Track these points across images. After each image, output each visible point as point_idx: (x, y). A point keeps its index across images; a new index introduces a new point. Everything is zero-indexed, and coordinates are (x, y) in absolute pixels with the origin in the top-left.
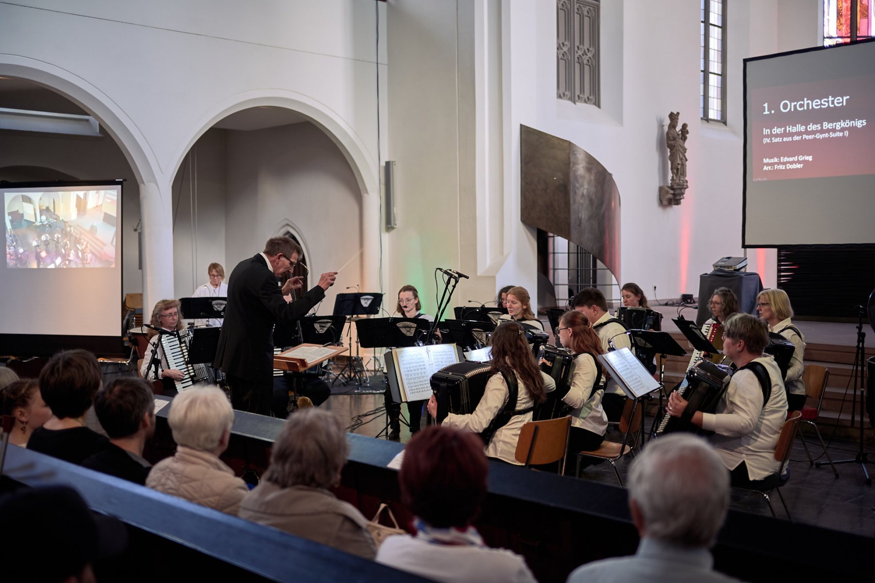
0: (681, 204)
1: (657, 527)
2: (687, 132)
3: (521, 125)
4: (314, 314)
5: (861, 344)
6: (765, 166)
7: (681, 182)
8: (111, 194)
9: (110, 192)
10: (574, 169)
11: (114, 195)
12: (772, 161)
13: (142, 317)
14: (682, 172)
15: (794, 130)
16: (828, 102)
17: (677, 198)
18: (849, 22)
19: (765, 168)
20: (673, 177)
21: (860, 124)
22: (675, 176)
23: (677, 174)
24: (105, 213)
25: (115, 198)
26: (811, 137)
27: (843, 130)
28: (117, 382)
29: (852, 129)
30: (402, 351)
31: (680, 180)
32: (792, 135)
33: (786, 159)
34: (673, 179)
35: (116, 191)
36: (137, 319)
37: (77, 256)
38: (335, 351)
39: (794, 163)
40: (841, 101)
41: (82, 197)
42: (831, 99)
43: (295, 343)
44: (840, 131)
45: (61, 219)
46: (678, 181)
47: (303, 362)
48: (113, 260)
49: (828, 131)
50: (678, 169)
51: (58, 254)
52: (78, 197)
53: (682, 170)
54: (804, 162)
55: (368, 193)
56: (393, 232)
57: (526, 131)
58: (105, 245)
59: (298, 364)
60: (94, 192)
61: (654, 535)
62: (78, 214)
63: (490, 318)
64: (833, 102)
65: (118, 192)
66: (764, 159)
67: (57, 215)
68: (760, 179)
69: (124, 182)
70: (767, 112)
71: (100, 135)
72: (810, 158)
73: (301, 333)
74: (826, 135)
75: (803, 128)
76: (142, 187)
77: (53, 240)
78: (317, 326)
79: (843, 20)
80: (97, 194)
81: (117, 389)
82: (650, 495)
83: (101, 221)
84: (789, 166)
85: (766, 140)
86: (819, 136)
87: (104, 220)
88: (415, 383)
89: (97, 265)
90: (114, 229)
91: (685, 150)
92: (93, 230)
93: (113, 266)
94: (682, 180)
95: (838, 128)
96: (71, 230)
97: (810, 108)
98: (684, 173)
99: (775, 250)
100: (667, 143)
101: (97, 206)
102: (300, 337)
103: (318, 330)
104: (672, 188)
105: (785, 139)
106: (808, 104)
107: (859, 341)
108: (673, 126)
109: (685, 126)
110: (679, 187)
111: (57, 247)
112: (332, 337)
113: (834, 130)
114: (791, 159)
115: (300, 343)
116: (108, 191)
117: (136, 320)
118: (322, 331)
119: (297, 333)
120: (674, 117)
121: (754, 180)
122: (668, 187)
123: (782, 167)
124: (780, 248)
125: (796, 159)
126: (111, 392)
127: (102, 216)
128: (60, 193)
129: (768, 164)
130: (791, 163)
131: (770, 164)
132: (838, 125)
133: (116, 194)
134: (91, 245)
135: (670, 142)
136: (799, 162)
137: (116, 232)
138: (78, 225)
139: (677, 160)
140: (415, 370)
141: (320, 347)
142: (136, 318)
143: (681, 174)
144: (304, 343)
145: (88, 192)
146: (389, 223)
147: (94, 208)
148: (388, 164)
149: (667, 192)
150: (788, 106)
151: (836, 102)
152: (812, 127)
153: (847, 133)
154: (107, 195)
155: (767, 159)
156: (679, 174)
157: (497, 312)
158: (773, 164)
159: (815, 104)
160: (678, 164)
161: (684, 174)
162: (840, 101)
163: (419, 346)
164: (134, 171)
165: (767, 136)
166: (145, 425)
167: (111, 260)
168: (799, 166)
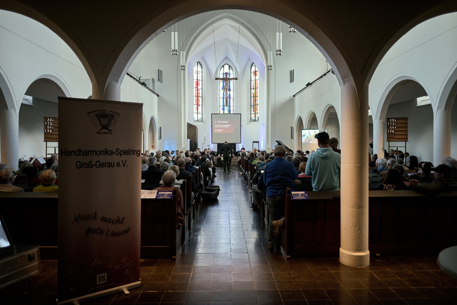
3: (188, 123)
21: (230, 126)
26: (223, 127)
27: (227, 126)
32: (220, 126)
39: (220, 131)
49: (225, 126)
54: (222, 131)
55: (156, 133)
56: (160, 140)
70: (215, 122)
72: (222, 130)
75: (221, 125)
84: (219, 131)
85: (215, 127)
86: (224, 127)
105: (218, 127)
113: (226, 126)
121: (213, 133)
123: (218, 131)
124: (218, 144)
131: (216, 130)
132: (227, 125)
146: (160, 138)
148: (161, 127)
150: (219, 122)
152: (223, 125)
159: (223, 122)
162: (227, 122)
168: (221, 131)
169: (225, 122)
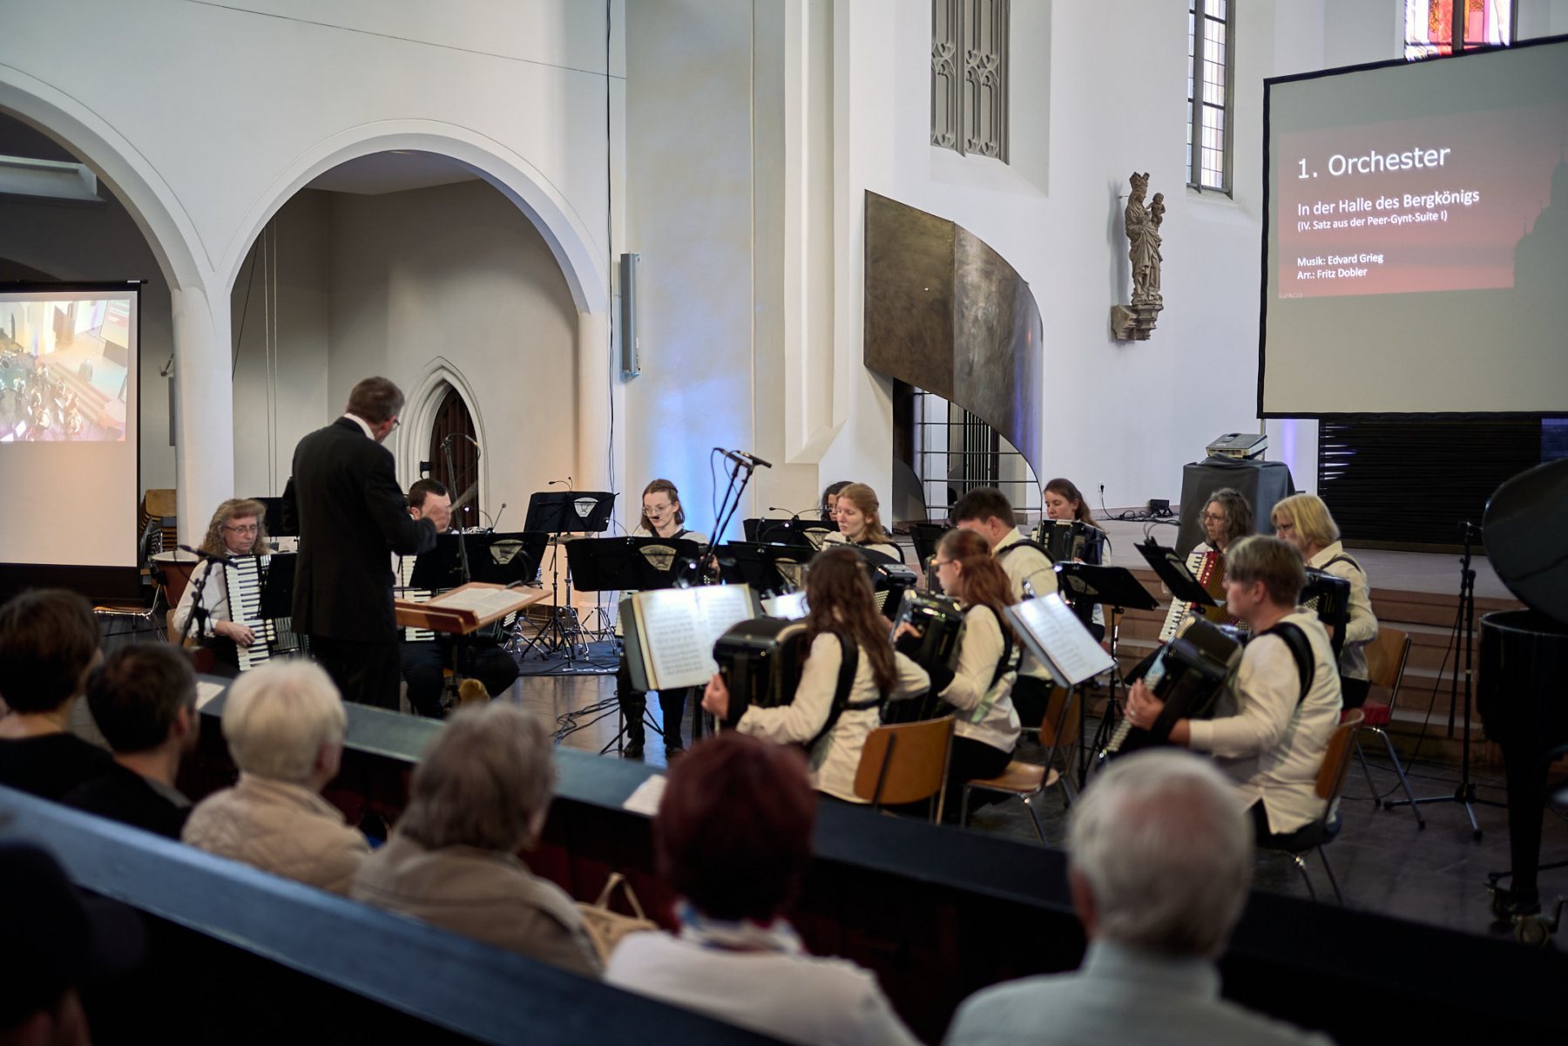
0: (1151, 337)
1: (1120, 920)
2: (1163, 210)
3: (866, 191)
4: (491, 529)
5: (1467, 591)
6: (1300, 273)
7: (1151, 298)
8: (117, 307)
9: (117, 302)
10: (960, 272)
11: (123, 309)
12: (1312, 263)
13: (175, 533)
14: (1152, 281)
15: (1353, 207)
16: (1413, 158)
17: (1143, 327)
18: (1450, 17)
19: (1300, 275)
20: (1135, 289)
21: (1469, 198)
22: (1139, 287)
23: (1143, 285)
24: (108, 341)
25: (127, 314)
26: (1382, 221)
27: (1438, 209)
28: (128, 651)
29: (1454, 209)
30: (649, 599)
31: (1148, 296)
32: (1348, 216)
33: (1337, 260)
34: (1135, 294)
35: (128, 301)
36: (166, 536)
37: (56, 419)
38: (529, 596)
39: (1351, 269)
40: (1436, 156)
41: (65, 311)
42: (1417, 153)
43: (456, 582)
44: (1432, 211)
45: (25, 351)
46: (1144, 297)
47: (469, 616)
48: (124, 430)
49: (1412, 210)
50: (1146, 275)
51: (20, 415)
52: (58, 312)
53: (1152, 276)
54: (1370, 266)
55: (589, 313)
56: (634, 383)
57: (875, 204)
58: (108, 400)
59: (461, 620)
60: (89, 302)
61: (1117, 937)
62: (57, 343)
63: (807, 539)
64: (1421, 160)
65: (131, 304)
66: (1299, 260)
67: (18, 345)
68: (1290, 296)
69: (142, 285)
70: (1304, 176)
71: (99, 199)
72: (1379, 259)
73: (466, 564)
74: (1409, 218)
76: (175, 294)
77: (12, 390)
78: (495, 551)
79: (1440, 14)
80: (94, 308)
81: (128, 663)
82: (1108, 862)
83: (101, 356)
84: (1343, 273)
85: (1303, 226)
86: (1396, 220)
87: (106, 354)
88: (673, 655)
89: (93, 436)
90: (125, 371)
91: (1158, 241)
92: (85, 373)
93: (122, 439)
94: (1152, 296)
95: (1430, 205)
96: (44, 373)
97: (1382, 169)
98: (1155, 282)
99: (1317, 421)
100: (1127, 229)
101: (93, 329)
102: (465, 572)
103: (497, 558)
104: (1134, 309)
105: (1336, 224)
106: (1377, 162)
107: (1463, 587)
108: (1136, 197)
109: (1158, 198)
110: (1147, 307)
111: (18, 402)
112: (522, 571)
113: (1423, 210)
114: (1346, 260)
115: (465, 582)
116: (112, 301)
117: (164, 538)
118: (503, 561)
119: (459, 562)
120: (1138, 182)
121: (1280, 296)
122: (1128, 307)
123: (1330, 274)
124: (1324, 418)
125: (1354, 259)
126: (117, 667)
127: (102, 347)
128: (25, 305)
129: (1305, 269)
130: (1346, 267)
131: (1308, 268)
132: (1431, 200)
133: (128, 306)
134: (82, 401)
135: (1131, 227)
136: (1360, 265)
137: (128, 376)
138: (57, 364)
139: (1144, 258)
140: (673, 632)
141: (501, 589)
142: (164, 533)
143: (1151, 284)
144: (472, 580)
145: (75, 303)
146: (627, 366)
147: (87, 332)
148: (625, 258)
149: (1126, 317)
150: (1342, 165)
151: (1426, 158)
152: (1384, 203)
153: (1444, 215)
154: (112, 309)
155: (1304, 260)
156: (1148, 285)
157: (821, 529)
158: (1314, 269)
159: (1391, 162)
160: (1146, 266)
161: (1155, 284)
162: (1434, 158)
163: (680, 587)
164: (161, 264)
165: (1304, 218)
166: (180, 730)
167: (117, 427)
168: (1361, 273)
169: (1409, 160)
